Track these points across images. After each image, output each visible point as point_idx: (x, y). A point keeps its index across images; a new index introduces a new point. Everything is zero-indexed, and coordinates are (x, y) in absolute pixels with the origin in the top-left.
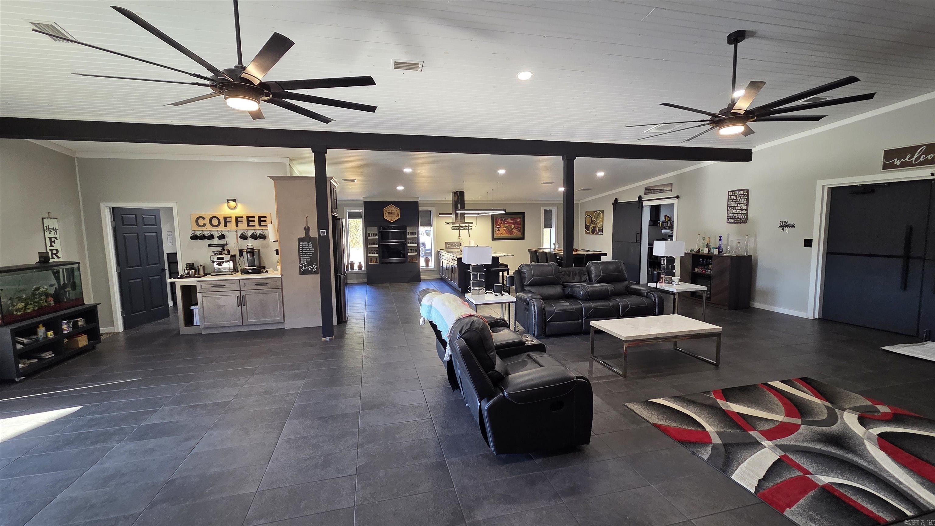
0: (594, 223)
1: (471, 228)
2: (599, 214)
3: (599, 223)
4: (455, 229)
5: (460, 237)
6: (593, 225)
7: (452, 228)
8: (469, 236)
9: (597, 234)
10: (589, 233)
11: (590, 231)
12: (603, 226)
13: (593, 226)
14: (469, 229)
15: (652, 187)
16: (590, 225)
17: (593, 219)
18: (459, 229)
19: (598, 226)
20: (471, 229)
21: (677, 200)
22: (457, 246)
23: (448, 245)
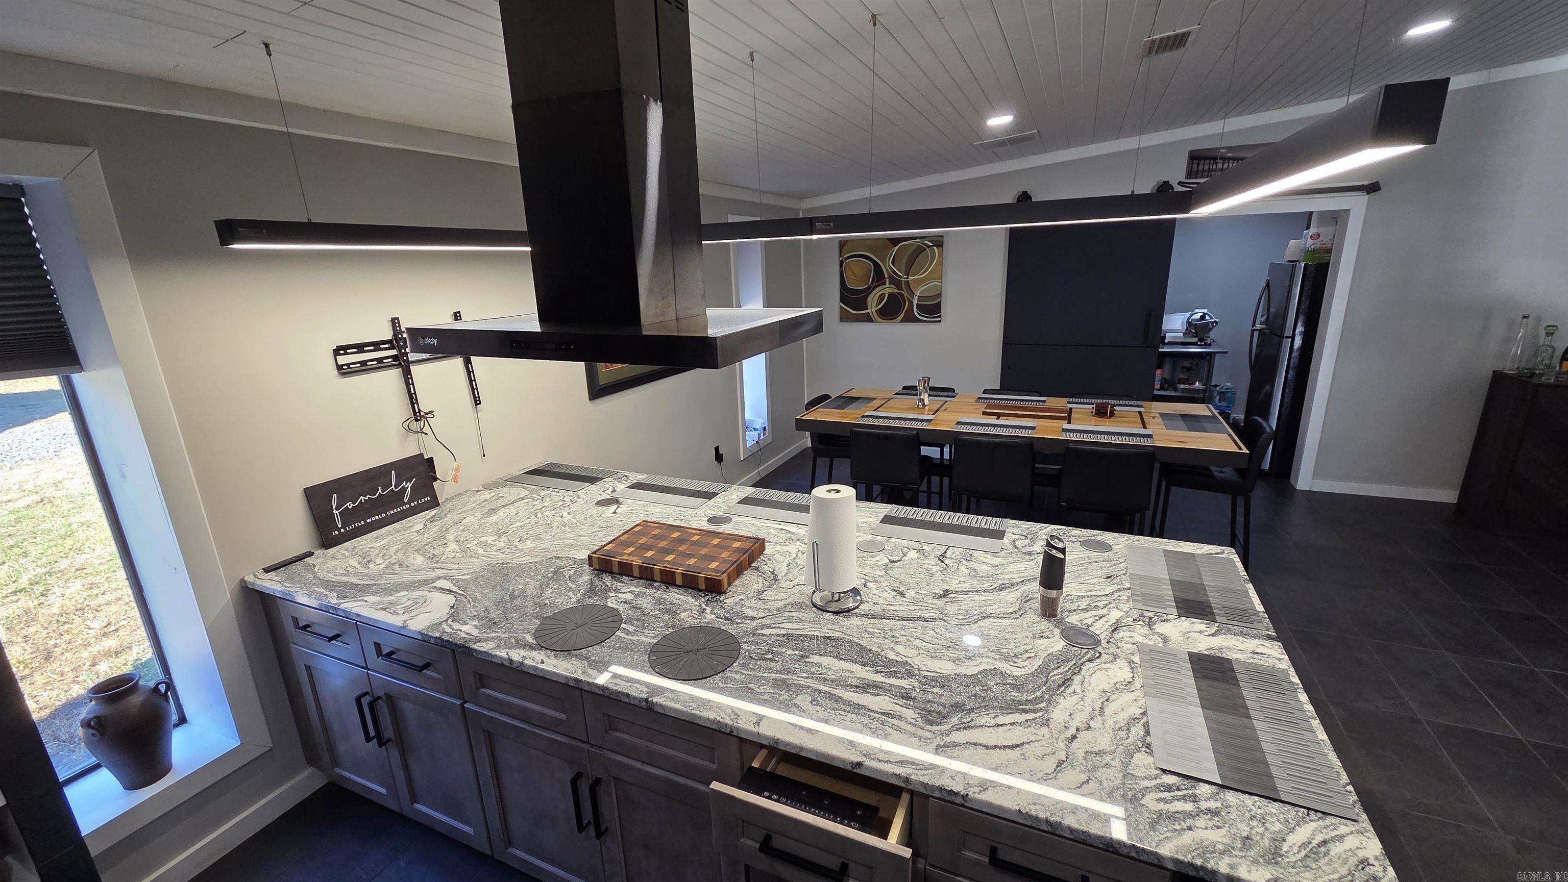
0: (895, 281)
2: (920, 250)
3: (920, 282)
4: (364, 367)
6: (887, 289)
8: (477, 401)
9: (910, 318)
10: (868, 319)
11: (872, 308)
12: (941, 293)
13: (887, 291)
15: (1231, 149)
16: (870, 290)
17: (887, 267)
18: (403, 364)
19: (918, 293)
21: (1367, 197)
22: (409, 489)
23: (334, 507)
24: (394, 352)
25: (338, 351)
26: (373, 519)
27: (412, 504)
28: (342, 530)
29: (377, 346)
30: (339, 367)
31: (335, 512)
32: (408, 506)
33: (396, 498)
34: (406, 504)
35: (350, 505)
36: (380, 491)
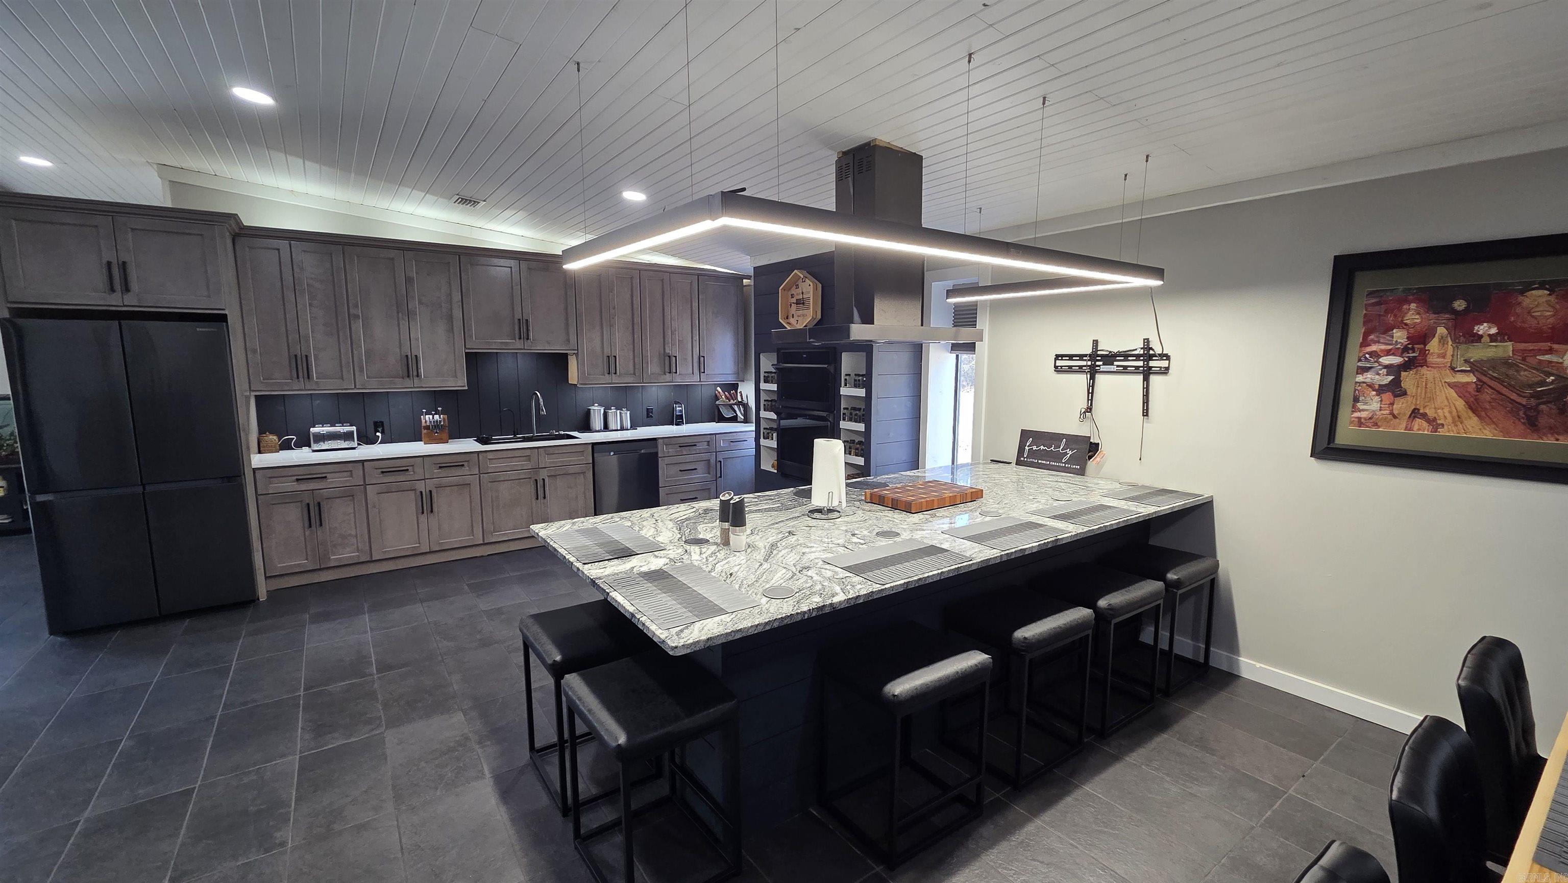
1: (1164, 364)
4: (1070, 370)
5: (1089, 409)
7: (1059, 363)
8: (1146, 413)
14: (1147, 373)
18: (1093, 372)
20: (1165, 371)
22: (1069, 455)
23: (1028, 444)
24: (1089, 363)
25: (1058, 357)
26: (1042, 462)
27: (1067, 465)
28: (1026, 459)
29: (1081, 357)
30: (1056, 367)
31: (1026, 448)
32: (1064, 465)
33: (1058, 457)
34: (1063, 463)
35: (1035, 448)
36: (1052, 448)
